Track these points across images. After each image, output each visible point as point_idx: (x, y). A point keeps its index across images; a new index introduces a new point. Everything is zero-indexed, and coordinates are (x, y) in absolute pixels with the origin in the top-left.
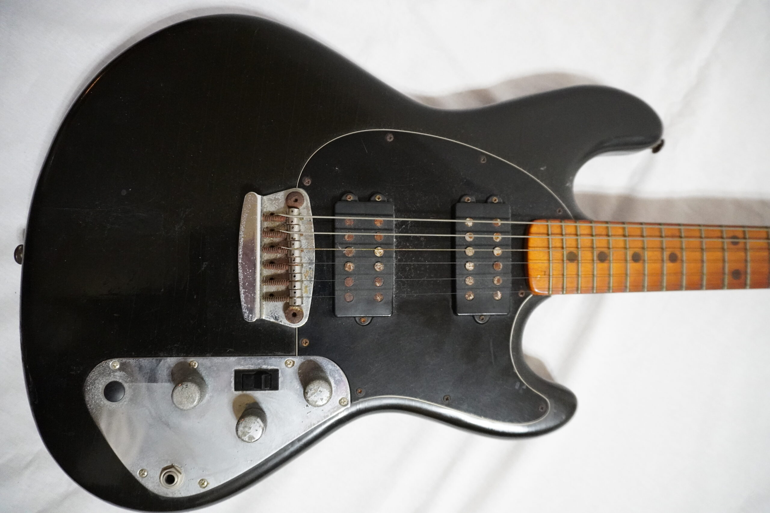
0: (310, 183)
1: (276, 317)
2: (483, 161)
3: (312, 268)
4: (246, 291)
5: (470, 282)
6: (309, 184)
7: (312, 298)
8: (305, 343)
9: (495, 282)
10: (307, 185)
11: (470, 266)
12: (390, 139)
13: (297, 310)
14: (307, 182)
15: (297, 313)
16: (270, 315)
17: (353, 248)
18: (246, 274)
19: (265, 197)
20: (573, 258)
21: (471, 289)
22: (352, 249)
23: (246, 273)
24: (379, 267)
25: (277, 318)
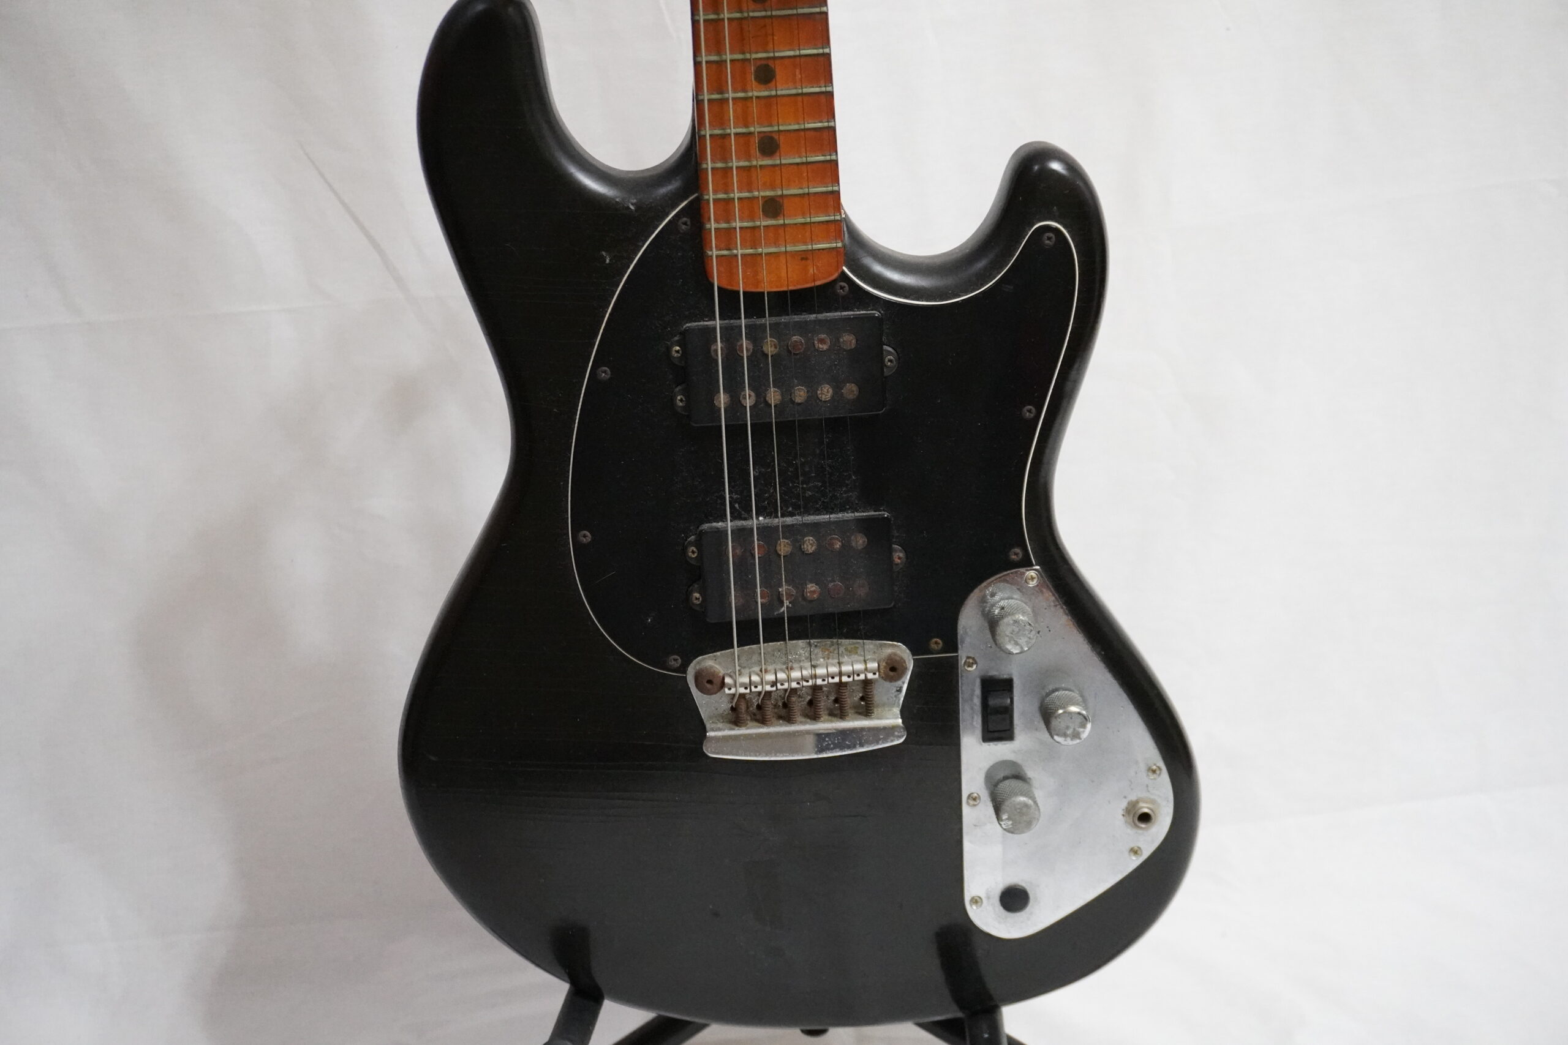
0: (676, 657)
1: (897, 691)
2: (605, 374)
3: (816, 644)
4: (858, 742)
5: (828, 392)
6: (679, 658)
7: (866, 639)
8: (936, 643)
9: (825, 347)
10: (680, 661)
11: (800, 394)
12: (586, 537)
13: (885, 667)
14: (675, 661)
15: (890, 666)
16: (894, 699)
17: (780, 590)
18: (832, 746)
19: (708, 726)
20: (773, 207)
21: (837, 389)
22: (783, 591)
23: (830, 745)
24: (810, 546)
25: (898, 689)
